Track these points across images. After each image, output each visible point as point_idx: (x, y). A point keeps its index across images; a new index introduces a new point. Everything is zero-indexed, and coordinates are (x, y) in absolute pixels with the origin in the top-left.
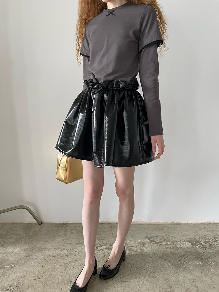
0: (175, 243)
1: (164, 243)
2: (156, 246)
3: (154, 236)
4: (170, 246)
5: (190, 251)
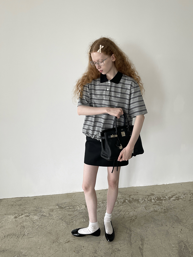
0: (74, 207)
1: (67, 208)
2: (61, 211)
3: (63, 203)
4: (70, 210)
5: (82, 212)
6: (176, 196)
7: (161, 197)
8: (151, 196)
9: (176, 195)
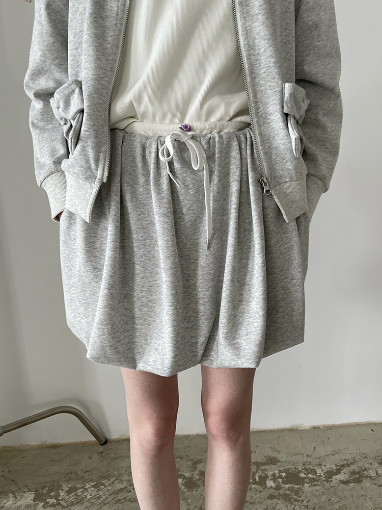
6: (352, 468)
7: (300, 472)
8: (266, 467)
9: (352, 463)
